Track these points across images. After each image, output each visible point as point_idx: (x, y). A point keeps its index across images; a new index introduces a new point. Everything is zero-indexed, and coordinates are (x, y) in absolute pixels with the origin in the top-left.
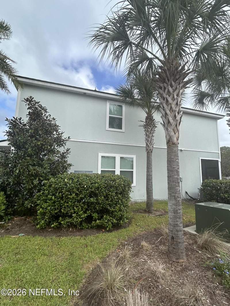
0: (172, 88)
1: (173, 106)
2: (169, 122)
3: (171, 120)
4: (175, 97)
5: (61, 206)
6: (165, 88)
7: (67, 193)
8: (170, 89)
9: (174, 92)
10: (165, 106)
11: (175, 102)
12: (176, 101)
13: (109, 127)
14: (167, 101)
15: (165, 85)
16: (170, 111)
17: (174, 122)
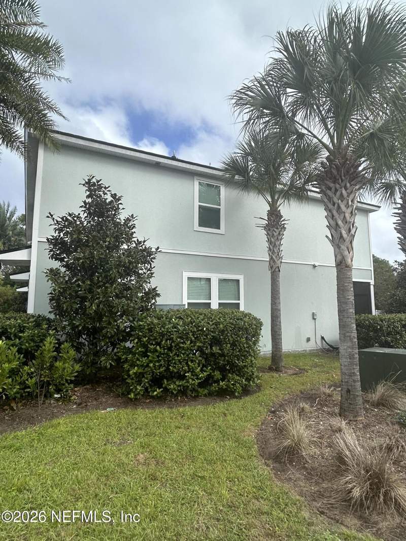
0: (346, 191)
1: (347, 215)
2: (341, 237)
3: (345, 235)
4: (350, 203)
5: (169, 361)
6: (336, 190)
7: (179, 340)
8: (344, 192)
9: (348, 196)
10: (335, 215)
11: (349, 210)
12: (351, 209)
13: (200, 225)
14: (339, 207)
15: (338, 186)
16: (342, 222)
17: (348, 238)
